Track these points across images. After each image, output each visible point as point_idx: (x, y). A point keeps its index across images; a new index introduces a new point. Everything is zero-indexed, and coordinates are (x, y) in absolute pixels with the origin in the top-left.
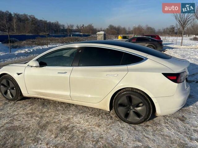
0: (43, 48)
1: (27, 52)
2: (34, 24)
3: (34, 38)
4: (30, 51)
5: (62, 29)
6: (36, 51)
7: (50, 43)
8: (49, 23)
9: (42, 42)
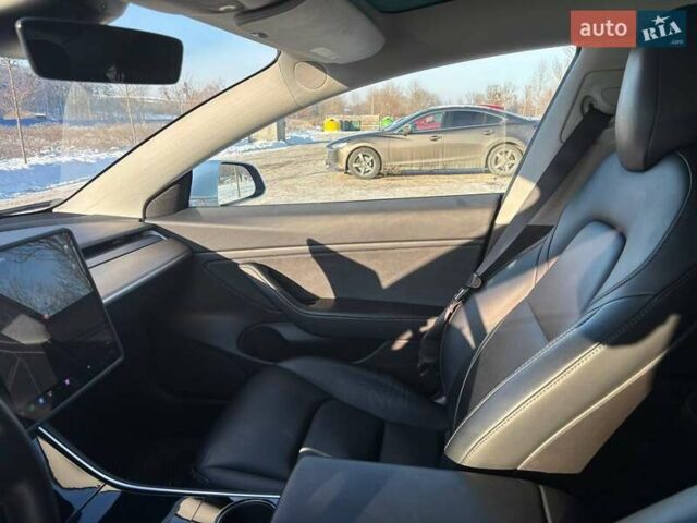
5: (101, 101)
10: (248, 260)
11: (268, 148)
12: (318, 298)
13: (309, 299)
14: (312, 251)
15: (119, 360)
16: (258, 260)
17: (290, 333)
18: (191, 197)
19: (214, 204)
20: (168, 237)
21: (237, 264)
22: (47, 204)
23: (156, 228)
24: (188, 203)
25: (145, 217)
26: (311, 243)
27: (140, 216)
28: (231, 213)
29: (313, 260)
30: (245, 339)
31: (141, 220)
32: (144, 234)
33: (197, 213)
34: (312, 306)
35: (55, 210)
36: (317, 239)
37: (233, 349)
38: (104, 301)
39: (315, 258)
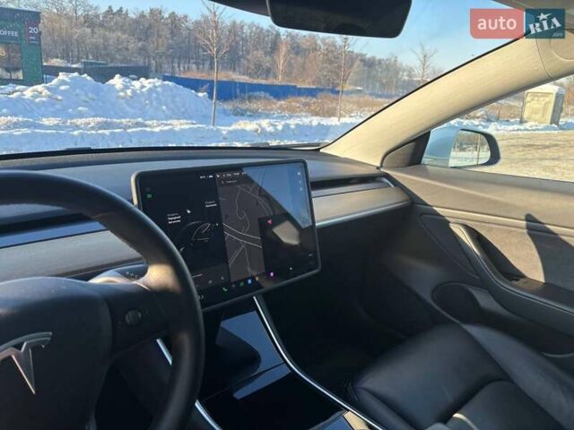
0: (319, 124)
1: (263, 130)
2: (331, 62)
3: (314, 96)
4: (274, 126)
5: (404, 81)
6: (293, 130)
7: (351, 112)
8: (369, 59)
9: (331, 106)
10: (460, 221)
11: (538, 130)
12: (523, 276)
13: (513, 274)
14: (528, 228)
15: (315, 271)
16: (470, 224)
17: (485, 301)
18: (425, 155)
19: (444, 164)
20: (395, 185)
21: (449, 222)
22: (318, 145)
23: (387, 176)
24: (420, 161)
25: (382, 166)
26: (529, 218)
27: (378, 164)
28: (461, 176)
29: (528, 237)
30: (440, 291)
31: (378, 168)
32: (378, 179)
33: (426, 170)
34: (514, 282)
35: (321, 151)
36: (537, 216)
37: (427, 297)
38: (317, 224)
39: (530, 235)
